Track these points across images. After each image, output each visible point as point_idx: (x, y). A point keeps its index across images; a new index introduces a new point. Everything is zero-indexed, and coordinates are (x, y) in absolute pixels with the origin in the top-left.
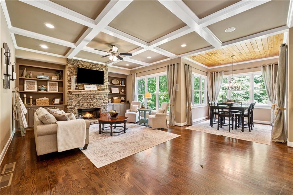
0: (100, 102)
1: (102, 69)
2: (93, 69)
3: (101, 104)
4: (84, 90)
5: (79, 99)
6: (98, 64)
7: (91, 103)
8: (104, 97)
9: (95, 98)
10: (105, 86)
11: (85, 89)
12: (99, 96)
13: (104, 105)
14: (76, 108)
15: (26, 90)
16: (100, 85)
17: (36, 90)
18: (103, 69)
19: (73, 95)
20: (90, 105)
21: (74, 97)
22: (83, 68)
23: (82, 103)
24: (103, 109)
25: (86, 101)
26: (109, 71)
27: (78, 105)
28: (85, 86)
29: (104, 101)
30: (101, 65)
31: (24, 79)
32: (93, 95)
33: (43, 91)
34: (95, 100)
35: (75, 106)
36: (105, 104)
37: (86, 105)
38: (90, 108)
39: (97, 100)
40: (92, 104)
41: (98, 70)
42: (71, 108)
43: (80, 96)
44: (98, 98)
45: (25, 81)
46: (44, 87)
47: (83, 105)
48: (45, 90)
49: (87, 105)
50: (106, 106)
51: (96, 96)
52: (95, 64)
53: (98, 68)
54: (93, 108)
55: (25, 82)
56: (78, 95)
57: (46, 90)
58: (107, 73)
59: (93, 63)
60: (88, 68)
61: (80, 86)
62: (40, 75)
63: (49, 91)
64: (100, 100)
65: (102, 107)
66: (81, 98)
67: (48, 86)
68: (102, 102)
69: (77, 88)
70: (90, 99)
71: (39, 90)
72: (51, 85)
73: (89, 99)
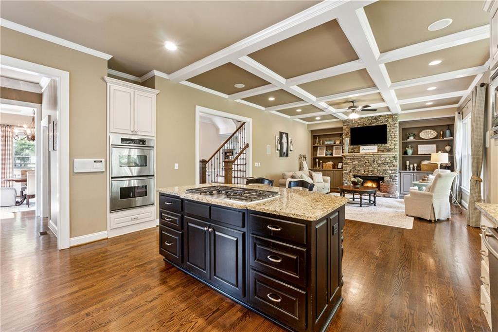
0: (384, 168)
1: (387, 121)
2: (373, 125)
3: (385, 170)
4: (359, 152)
5: (354, 163)
6: (380, 116)
7: (370, 169)
8: (389, 161)
9: (375, 162)
10: (392, 145)
11: (361, 151)
12: (382, 159)
13: (390, 172)
14: (351, 174)
15: (318, 155)
16: (383, 145)
17: (324, 155)
18: (389, 121)
19: (348, 158)
20: (368, 171)
21: (349, 161)
22: (359, 126)
23: (357, 169)
24: (388, 178)
25: (363, 166)
26: (399, 121)
27: (354, 171)
28: (362, 147)
29: (391, 167)
30: (385, 115)
31: (317, 147)
32: (372, 159)
33: (329, 156)
34: (375, 165)
35: (350, 172)
36: (393, 172)
37: (363, 171)
38: (369, 175)
39: (379, 165)
40: (372, 171)
41: (380, 124)
42: (347, 174)
43: (355, 160)
44: (380, 162)
45: (319, 147)
46: (329, 152)
47: (359, 171)
48: (330, 155)
49: (365, 171)
50: (394, 175)
51: (377, 159)
52: (376, 118)
53: (380, 122)
54: (373, 175)
55: (318, 149)
56: (353, 159)
57: (332, 154)
58: (397, 125)
59: (373, 117)
60: (366, 124)
61: (355, 148)
62: (327, 141)
63: (334, 155)
64: (383, 166)
65: (386, 176)
66: (357, 162)
67: (334, 151)
68: (387, 167)
69: (353, 151)
70: (369, 164)
71: (326, 155)
72: (337, 149)
73: (366, 164)
